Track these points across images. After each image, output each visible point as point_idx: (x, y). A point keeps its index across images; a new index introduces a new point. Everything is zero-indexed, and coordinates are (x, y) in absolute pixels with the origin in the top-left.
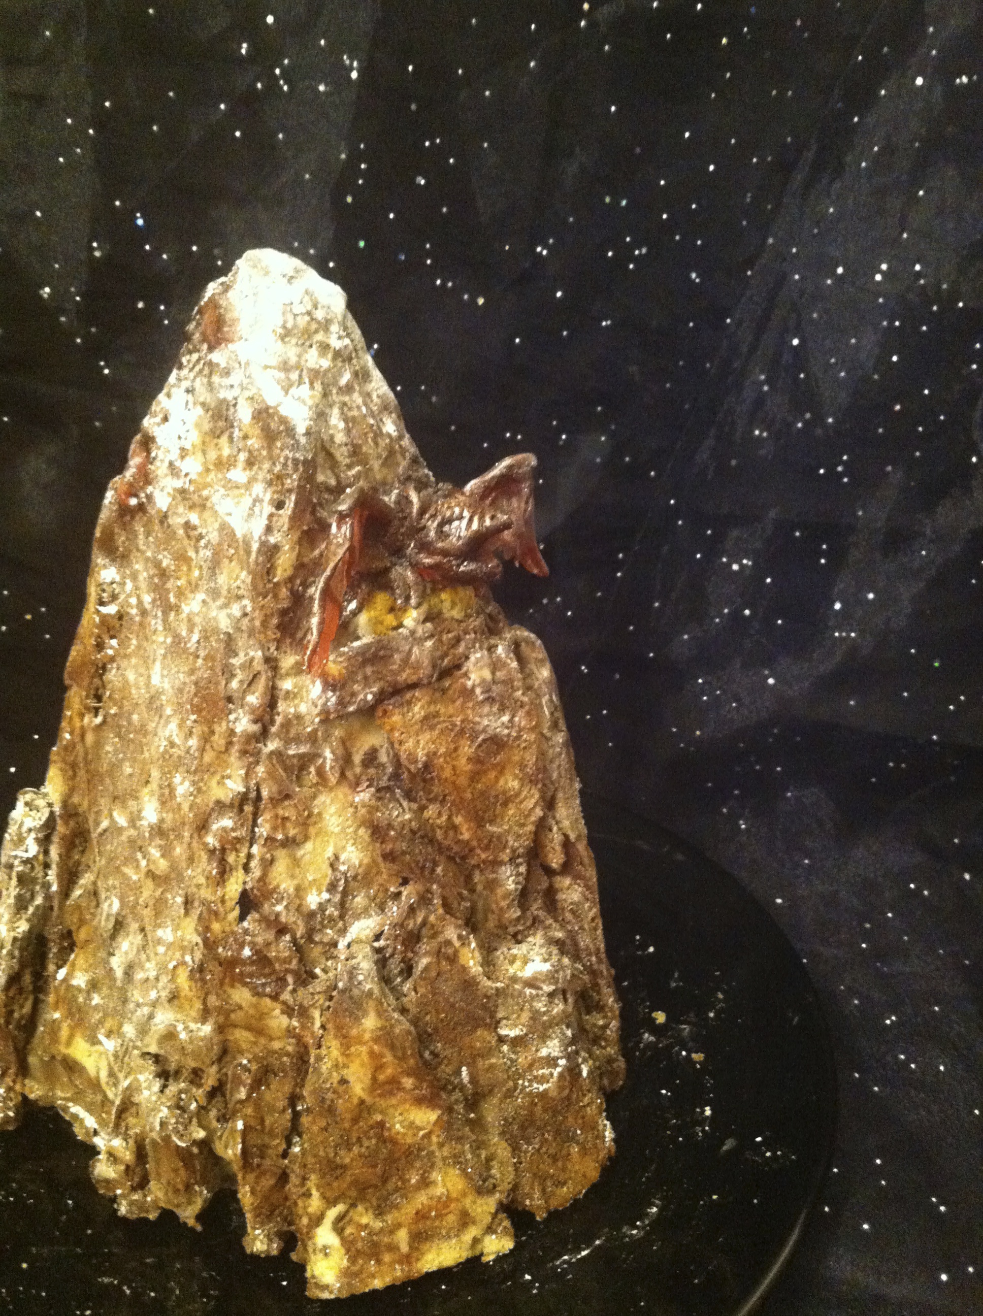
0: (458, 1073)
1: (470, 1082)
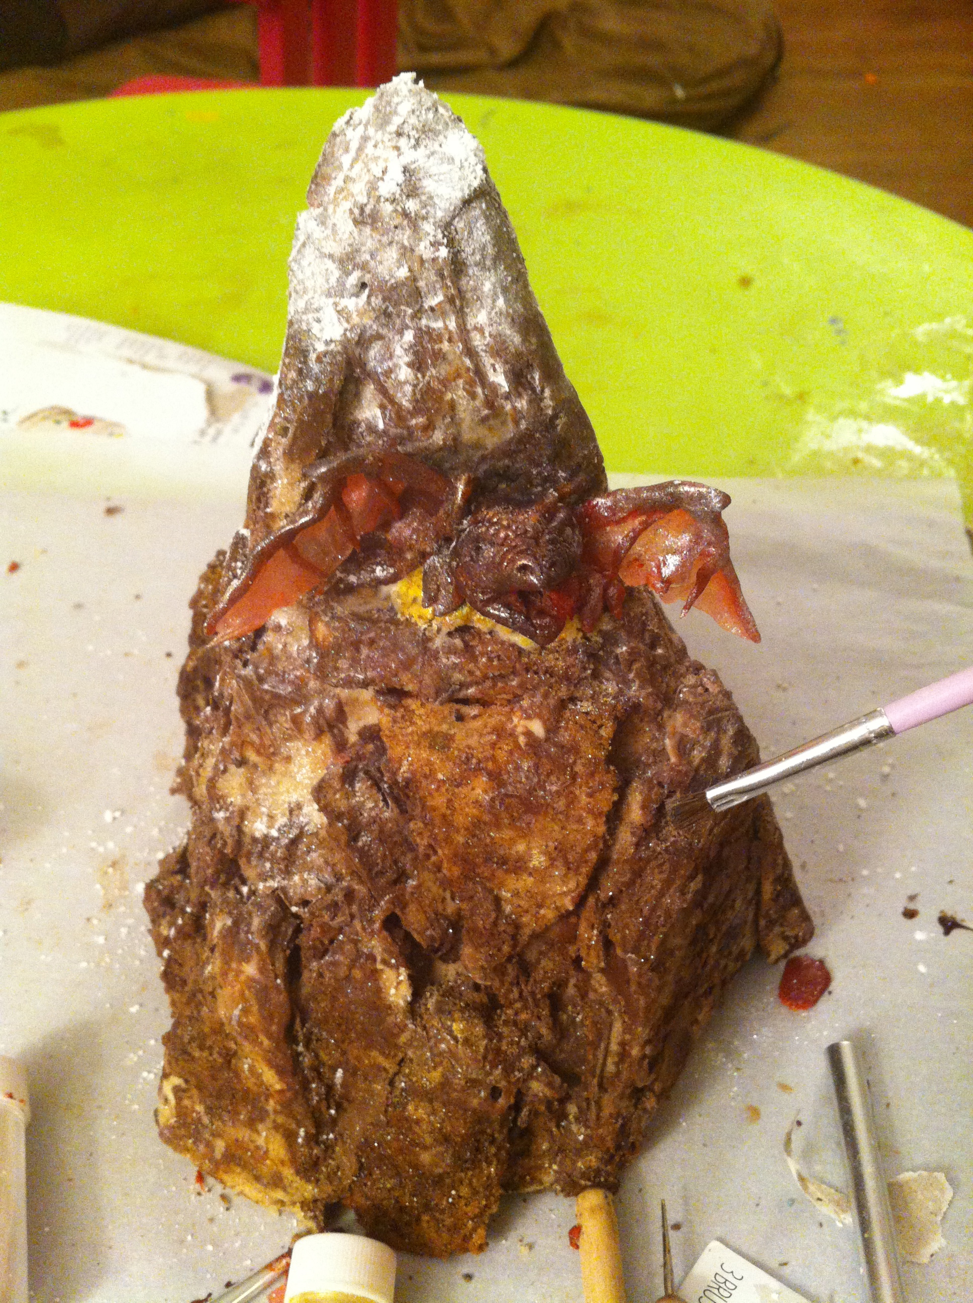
0: (334, 1070)
1: (342, 1085)
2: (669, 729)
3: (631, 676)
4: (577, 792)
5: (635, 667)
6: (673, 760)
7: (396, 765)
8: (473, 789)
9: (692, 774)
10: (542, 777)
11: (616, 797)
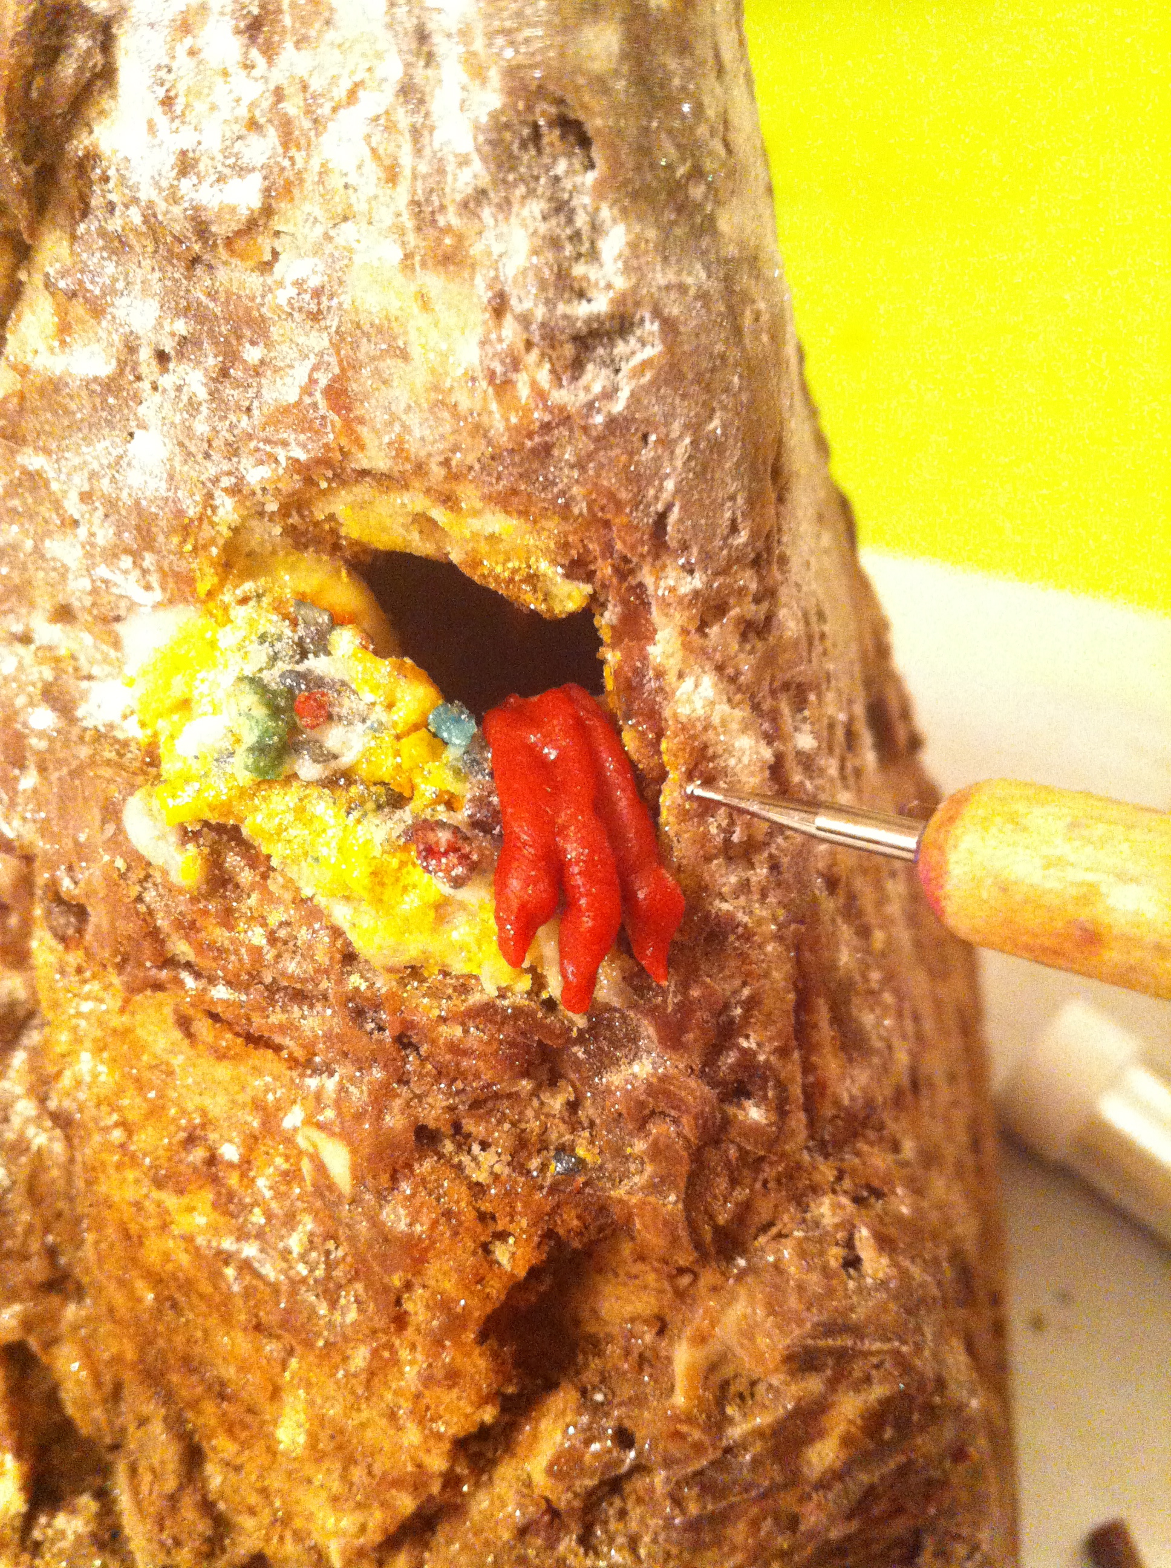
2: (699, 1318)
3: (640, 1146)
4: (404, 1354)
5: (654, 1129)
6: (680, 1399)
7: (51, 1069)
8: (191, 1209)
9: (712, 1455)
10: (338, 1273)
11: (488, 1415)
